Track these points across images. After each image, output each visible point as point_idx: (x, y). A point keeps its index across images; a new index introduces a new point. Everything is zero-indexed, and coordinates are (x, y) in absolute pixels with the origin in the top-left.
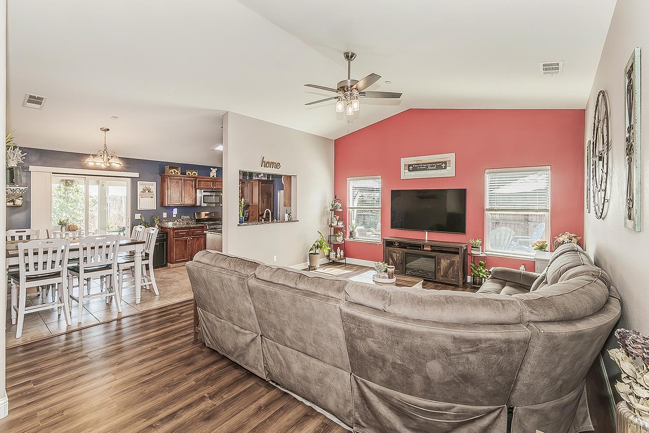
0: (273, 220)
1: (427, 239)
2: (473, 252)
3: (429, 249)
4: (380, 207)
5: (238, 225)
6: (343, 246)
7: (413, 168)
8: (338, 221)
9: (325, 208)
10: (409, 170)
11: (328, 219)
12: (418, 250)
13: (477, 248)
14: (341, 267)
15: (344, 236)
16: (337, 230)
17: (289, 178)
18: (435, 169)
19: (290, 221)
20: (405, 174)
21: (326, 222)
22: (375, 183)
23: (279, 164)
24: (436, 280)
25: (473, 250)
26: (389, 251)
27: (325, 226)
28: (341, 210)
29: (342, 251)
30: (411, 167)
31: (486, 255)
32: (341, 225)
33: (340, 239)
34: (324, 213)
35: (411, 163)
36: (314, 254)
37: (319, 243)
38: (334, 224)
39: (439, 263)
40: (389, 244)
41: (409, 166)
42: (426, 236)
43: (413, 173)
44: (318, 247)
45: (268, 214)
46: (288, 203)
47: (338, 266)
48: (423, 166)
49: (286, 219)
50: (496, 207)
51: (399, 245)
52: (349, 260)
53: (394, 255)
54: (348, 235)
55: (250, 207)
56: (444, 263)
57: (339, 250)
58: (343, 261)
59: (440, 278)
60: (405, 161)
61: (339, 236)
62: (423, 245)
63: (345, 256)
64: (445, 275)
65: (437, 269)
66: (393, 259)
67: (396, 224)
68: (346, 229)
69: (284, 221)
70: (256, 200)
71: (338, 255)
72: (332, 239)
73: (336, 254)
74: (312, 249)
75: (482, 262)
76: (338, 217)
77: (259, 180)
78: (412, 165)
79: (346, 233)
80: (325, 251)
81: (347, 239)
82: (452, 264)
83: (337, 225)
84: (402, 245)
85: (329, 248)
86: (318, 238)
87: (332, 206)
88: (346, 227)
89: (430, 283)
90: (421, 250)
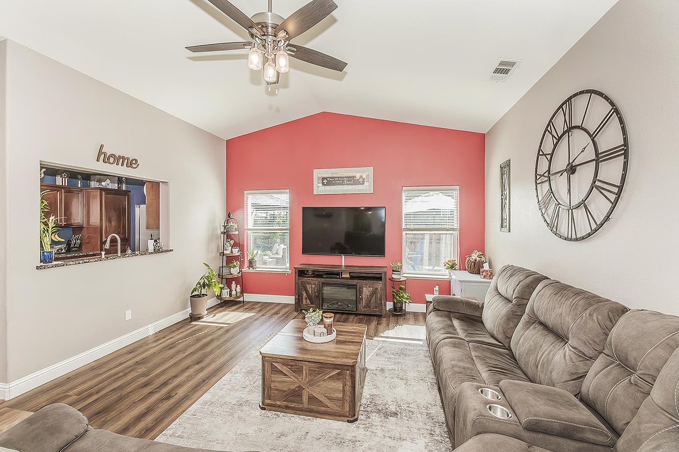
0: (124, 251)
1: (343, 264)
2: (394, 276)
3: (348, 276)
4: (288, 227)
5: (38, 268)
6: (239, 280)
7: (327, 182)
8: (232, 248)
9: (214, 229)
10: (323, 184)
11: (218, 246)
12: (337, 278)
13: (398, 271)
14: (238, 308)
15: (241, 267)
16: (230, 260)
17: (155, 185)
18: (352, 184)
19: (157, 251)
20: (319, 188)
21: (215, 250)
22: (283, 198)
23: (136, 161)
24: (358, 312)
25: (394, 274)
26: (302, 282)
27: (214, 254)
28: (237, 233)
29: (238, 286)
30: (325, 181)
31: (406, 279)
32: (236, 252)
33: (235, 271)
34: (212, 237)
35: (326, 176)
36: (199, 296)
37: (206, 281)
38: (228, 252)
39: (361, 292)
40: (301, 273)
41: (323, 179)
42: (343, 261)
43: (328, 188)
44: (204, 285)
45: (114, 241)
46: (154, 223)
47: (234, 308)
48: (338, 180)
49: (151, 248)
50: (412, 227)
51: (314, 274)
52: (248, 297)
53: (308, 286)
54: (246, 264)
55: (84, 232)
56: (366, 291)
57: (233, 285)
58: (241, 299)
59: (362, 308)
60: (318, 173)
61: (235, 266)
62: (342, 272)
63: (242, 292)
64: (368, 305)
65: (358, 299)
66: (307, 292)
67: (309, 248)
68: (243, 257)
69: (146, 252)
70: (95, 219)
71: (234, 293)
72: (225, 271)
73: (231, 291)
74: (195, 290)
75: (403, 286)
76: (232, 242)
77: (101, 189)
78: (326, 178)
79: (243, 262)
80: (215, 290)
81: (245, 269)
82: (374, 293)
83: (232, 252)
84: (317, 274)
85: (221, 286)
86: (205, 272)
87: (225, 228)
88: (243, 254)
89: (352, 317)
90: (339, 278)
